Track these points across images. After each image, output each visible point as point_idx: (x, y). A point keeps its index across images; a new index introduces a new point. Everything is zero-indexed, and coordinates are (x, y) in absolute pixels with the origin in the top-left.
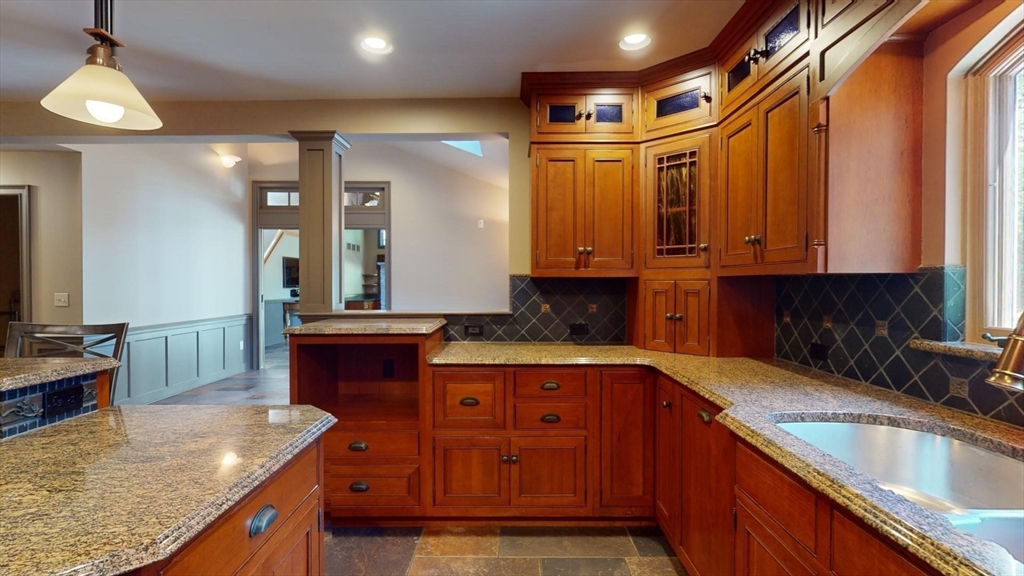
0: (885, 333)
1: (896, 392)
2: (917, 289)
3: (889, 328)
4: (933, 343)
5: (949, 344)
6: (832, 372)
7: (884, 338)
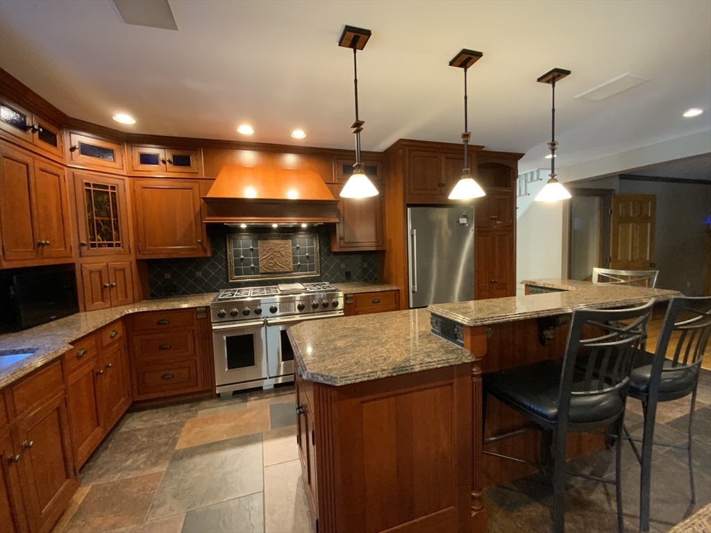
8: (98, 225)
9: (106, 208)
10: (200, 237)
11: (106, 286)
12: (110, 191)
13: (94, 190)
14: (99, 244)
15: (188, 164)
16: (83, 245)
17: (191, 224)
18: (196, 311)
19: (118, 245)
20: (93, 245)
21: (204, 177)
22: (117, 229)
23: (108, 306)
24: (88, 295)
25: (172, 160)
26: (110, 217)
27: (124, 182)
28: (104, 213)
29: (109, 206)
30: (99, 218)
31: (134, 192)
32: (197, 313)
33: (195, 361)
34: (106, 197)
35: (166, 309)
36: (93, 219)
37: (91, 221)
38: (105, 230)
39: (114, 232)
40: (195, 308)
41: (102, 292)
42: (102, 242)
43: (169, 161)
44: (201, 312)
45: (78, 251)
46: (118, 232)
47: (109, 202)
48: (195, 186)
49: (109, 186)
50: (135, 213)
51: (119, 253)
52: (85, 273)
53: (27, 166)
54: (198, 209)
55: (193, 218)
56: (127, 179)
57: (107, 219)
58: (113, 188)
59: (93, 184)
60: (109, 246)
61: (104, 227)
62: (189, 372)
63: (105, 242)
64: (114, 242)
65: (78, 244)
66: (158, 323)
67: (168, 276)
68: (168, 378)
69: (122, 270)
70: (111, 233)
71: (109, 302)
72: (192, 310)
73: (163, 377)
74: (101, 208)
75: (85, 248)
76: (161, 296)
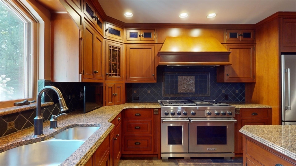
8: (113, 65)
9: (116, 58)
10: (154, 73)
11: (113, 95)
12: (118, 50)
13: (112, 49)
14: (112, 74)
15: (150, 37)
16: (107, 74)
17: (150, 66)
18: (154, 110)
19: (119, 75)
20: (110, 75)
21: (157, 43)
22: (119, 68)
23: (113, 104)
24: (107, 98)
25: (143, 35)
26: (117, 62)
27: (123, 46)
28: (115, 60)
29: (117, 57)
30: (113, 63)
31: (126, 51)
32: (154, 111)
33: (151, 137)
34: (116, 53)
35: (140, 108)
36: (111, 63)
37: (110, 63)
38: (115, 68)
39: (118, 70)
40: (153, 109)
41: (112, 97)
42: (113, 74)
43: (142, 36)
44: (156, 111)
45: (105, 77)
46: (119, 69)
47: (117, 55)
48: (153, 47)
49: (118, 47)
50: (126, 61)
51: (119, 80)
52: (107, 88)
53: (93, 34)
54: (153, 58)
55: (151, 63)
56: (124, 44)
57: (115, 63)
58: (119, 48)
59: (112, 47)
60: (116, 76)
61: (114, 67)
62: (148, 142)
63: (115, 74)
64: (118, 74)
65: (105, 74)
66: (135, 115)
67: (135, 92)
68: (138, 145)
69: (120, 87)
70: (117, 70)
71: (114, 102)
72: (151, 110)
73: (135, 143)
74: (114, 58)
75: (107, 76)
76: (132, 101)
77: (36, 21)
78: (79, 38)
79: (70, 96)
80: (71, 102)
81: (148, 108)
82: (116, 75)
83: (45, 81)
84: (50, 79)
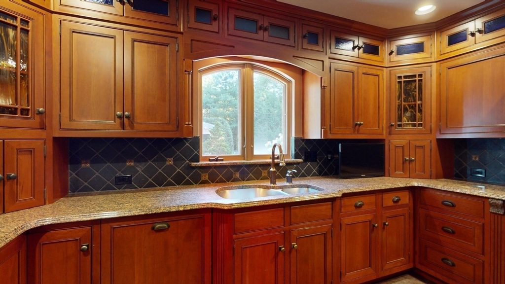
0: (171, 163)
1: (178, 186)
2: (187, 144)
3: (173, 161)
4: (196, 163)
5: (200, 163)
6: (136, 188)
7: (171, 165)
8: (405, 108)
9: (413, 95)
11: (406, 160)
12: (417, 79)
13: (404, 81)
14: (405, 124)
16: (392, 125)
19: (420, 125)
20: (400, 126)
22: (420, 111)
23: (407, 176)
24: (392, 164)
26: (416, 101)
27: (431, 68)
28: (410, 99)
29: (416, 92)
30: (406, 104)
34: (413, 85)
35: (451, 190)
36: (401, 104)
37: (400, 106)
39: (418, 114)
41: (403, 163)
42: (407, 123)
43: (479, 32)
44: (496, 205)
45: (388, 130)
46: (421, 114)
47: (416, 89)
49: (418, 74)
51: (421, 132)
52: (392, 147)
53: (353, 73)
57: (413, 103)
58: (420, 76)
59: (404, 76)
60: (412, 126)
61: (409, 110)
62: (474, 271)
63: (410, 123)
64: (417, 123)
65: (388, 125)
66: (443, 203)
67: (476, 158)
68: (448, 264)
69: (422, 147)
70: (416, 115)
71: (408, 173)
72: (484, 200)
73: (443, 260)
74: (409, 95)
75: (393, 128)
76: (466, 178)
77: (289, 82)
78: (321, 87)
79: (329, 156)
80: (331, 163)
81: (472, 194)
82: (414, 125)
83: (295, 138)
84: (302, 137)
